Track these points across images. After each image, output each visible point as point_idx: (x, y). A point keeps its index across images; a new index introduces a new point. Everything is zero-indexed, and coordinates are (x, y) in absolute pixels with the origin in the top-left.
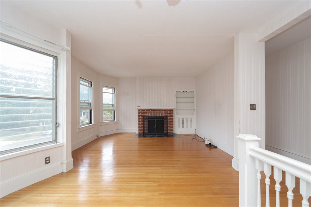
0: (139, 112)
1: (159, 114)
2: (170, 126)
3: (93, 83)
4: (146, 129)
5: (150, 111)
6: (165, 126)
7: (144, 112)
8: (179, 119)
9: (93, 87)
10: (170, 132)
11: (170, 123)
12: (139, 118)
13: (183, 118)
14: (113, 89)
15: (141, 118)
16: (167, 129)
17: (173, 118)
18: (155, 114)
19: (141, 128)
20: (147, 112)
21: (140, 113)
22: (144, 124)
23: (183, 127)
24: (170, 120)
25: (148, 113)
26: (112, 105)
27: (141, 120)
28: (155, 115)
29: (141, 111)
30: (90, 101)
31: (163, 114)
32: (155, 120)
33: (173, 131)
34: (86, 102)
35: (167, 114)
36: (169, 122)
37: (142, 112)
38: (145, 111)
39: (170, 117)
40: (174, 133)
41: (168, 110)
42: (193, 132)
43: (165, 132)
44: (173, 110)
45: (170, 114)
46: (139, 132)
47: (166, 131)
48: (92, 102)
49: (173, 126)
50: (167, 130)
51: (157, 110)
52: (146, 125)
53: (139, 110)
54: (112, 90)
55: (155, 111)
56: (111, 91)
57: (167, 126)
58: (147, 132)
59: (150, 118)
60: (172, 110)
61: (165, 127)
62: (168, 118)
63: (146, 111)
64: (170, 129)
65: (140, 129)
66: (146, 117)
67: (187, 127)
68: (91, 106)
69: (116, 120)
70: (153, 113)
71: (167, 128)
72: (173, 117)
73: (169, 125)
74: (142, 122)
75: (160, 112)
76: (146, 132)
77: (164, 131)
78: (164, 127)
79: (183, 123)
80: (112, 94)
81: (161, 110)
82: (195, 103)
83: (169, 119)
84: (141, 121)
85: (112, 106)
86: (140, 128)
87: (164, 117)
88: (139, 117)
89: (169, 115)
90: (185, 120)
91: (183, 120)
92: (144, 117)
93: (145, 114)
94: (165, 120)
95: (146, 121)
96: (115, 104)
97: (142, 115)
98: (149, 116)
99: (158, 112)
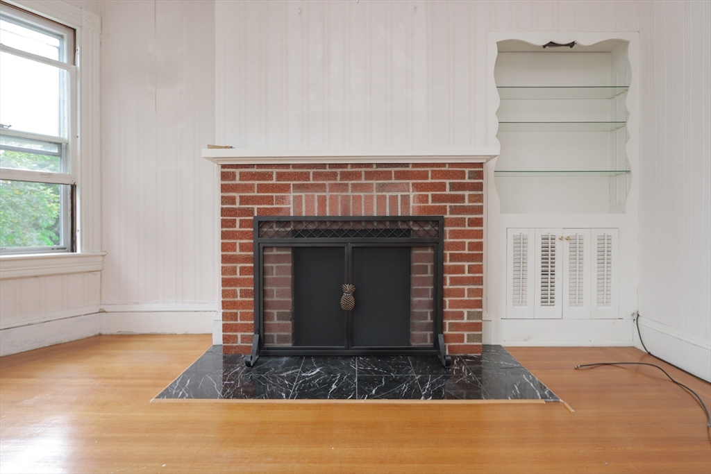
0: (224, 188)
1: (372, 204)
2: (461, 293)
4: (281, 317)
5: (306, 176)
6: (421, 293)
7: (261, 188)
8: (520, 242)
10: (461, 338)
11: (461, 270)
12: (224, 235)
13: (545, 233)
16: (439, 315)
17: (480, 234)
18: (346, 199)
19: (243, 305)
20: (285, 188)
21: (237, 195)
22: (260, 273)
23: (547, 298)
24: (462, 246)
25: (291, 195)
27: (243, 247)
28: (346, 208)
29: (243, 176)
31: (405, 199)
32: (348, 249)
33: (478, 327)
35: (435, 199)
36: (448, 263)
37: (250, 188)
38: (270, 176)
39: (460, 222)
40: (485, 341)
41: (446, 175)
42: (619, 336)
43: (421, 337)
44: (480, 175)
45: (462, 198)
46: (225, 339)
47: (427, 328)
49: (480, 292)
50: (438, 325)
51: (357, 176)
52: (277, 282)
53: (224, 176)
54: (56, 40)
57: (439, 294)
58: (289, 333)
59: (306, 233)
60: (477, 169)
61: (421, 301)
62: (441, 234)
63: (280, 176)
64: (460, 315)
65: (234, 317)
66: (283, 222)
67: (576, 297)
69: (79, 251)
70: (327, 194)
71: (438, 304)
72: (479, 222)
73: (454, 281)
74: (245, 260)
75: (382, 188)
76: (283, 339)
77: (416, 333)
78: (415, 299)
79: (544, 273)
81: (387, 175)
82: (633, 125)
83: (448, 240)
84: (238, 252)
85: (59, 155)
86: (234, 305)
87: (416, 220)
88: (224, 224)
89: (453, 210)
90: (562, 250)
91: (545, 249)
92: (261, 223)
93: (269, 200)
94: (422, 245)
95: (275, 252)
96: (74, 136)
97: (250, 212)
98: (298, 221)
99: (367, 188)
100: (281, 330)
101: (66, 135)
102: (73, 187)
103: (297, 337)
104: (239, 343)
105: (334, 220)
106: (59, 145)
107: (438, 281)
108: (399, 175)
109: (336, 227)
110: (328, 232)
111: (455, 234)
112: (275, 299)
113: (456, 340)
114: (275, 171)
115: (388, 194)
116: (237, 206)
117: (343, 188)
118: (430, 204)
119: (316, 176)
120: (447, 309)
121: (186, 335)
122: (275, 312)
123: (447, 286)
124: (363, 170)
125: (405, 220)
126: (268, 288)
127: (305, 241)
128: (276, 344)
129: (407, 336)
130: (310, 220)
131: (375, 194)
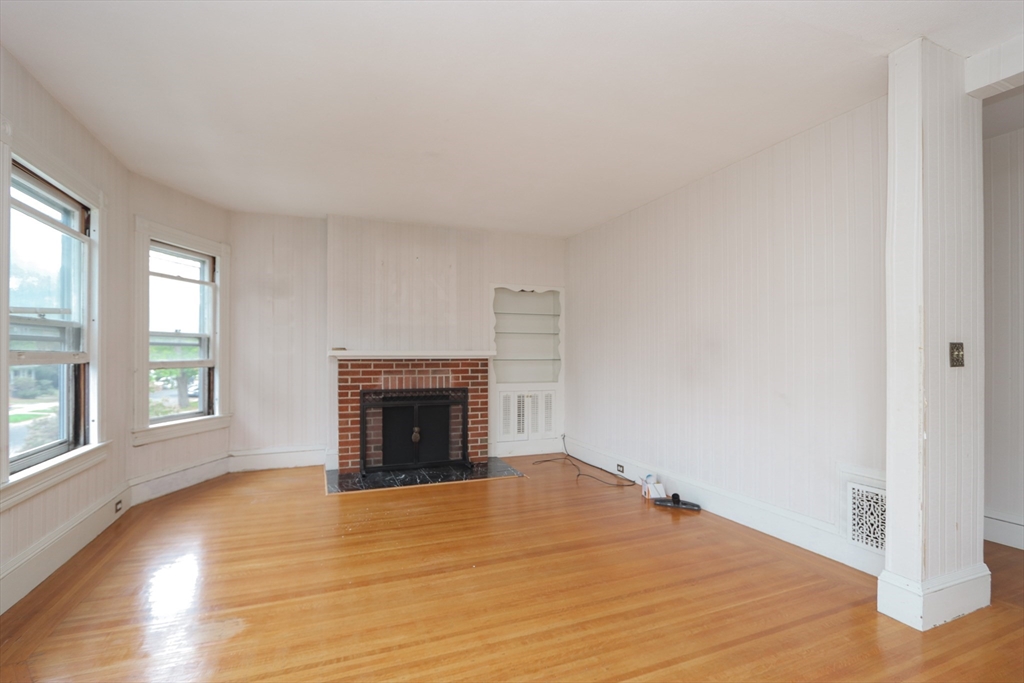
0: (340, 373)
1: (429, 381)
2: (477, 429)
3: (95, 215)
4: (376, 448)
5: (391, 366)
6: (455, 430)
7: (364, 373)
8: (507, 399)
9: (95, 234)
10: (477, 454)
11: (477, 416)
12: (340, 402)
13: (519, 394)
14: (203, 263)
15: (353, 401)
16: (465, 442)
17: (486, 397)
18: (414, 379)
19: (353, 443)
20: (379, 373)
21: (349, 378)
22: (363, 423)
23: (520, 430)
24: (477, 403)
25: (382, 377)
26: (197, 342)
27: (353, 408)
28: (414, 384)
29: (352, 366)
30: (75, 317)
31: (447, 378)
32: (416, 407)
33: (486, 447)
34: (49, 317)
35: (463, 378)
36: (470, 413)
37: (358, 373)
38: (369, 366)
39: (476, 391)
40: (489, 455)
41: (469, 365)
42: (554, 447)
43: (456, 454)
44: (486, 365)
45: (477, 378)
46: (341, 464)
47: (459, 449)
48: (90, 320)
49: (486, 428)
50: (465, 447)
51: (421, 366)
52: (373, 428)
53: (340, 366)
54: (198, 264)
55: (414, 366)
56: (192, 268)
57: (465, 430)
58: (381, 458)
59: (392, 398)
60: (485, 362)
61: (455, 435)
62: (466, 397)
63: (375, 366)
64: (476, 441)
65: (347, 450)
66: (378, 393)
67: (535, 428)
68: (84, 341)
69: (217, 413)
70: (404, 376)
71: (465, 436)
72: (486, 390)
73: (473, 423)
74: (354, 416)
75: (434, 372)
76: (377, 462)
77: (453, 452)
78: (452, 434)
79: (519, 415)
80: (198, 286)
81: (437, 365)
82: (562, 336)
83: (470, 400)
84: (350, 411)
85: (200, 345)
86: (347, 443)
87: (453, 390)
88: (340, 395)
89: (473, 384)
90: (528, 402)
91: (519, 402)
92: (364, 394)
93: (369, 380)
94: (457, 404)
95: (373, 410)
96: (214, 332)
97: (357, 387)
98: (387, 391)
99: (427, 372)
100: (376, 456)
101: (208, 331)
102: (211, 371)
103: (385, 461)
104: (350, 466)
105: (407, 391)
106: (200, 339)
107: (465, 423)
108: (444, 365)
109: (409, 395)
110: (404, 398)
111: (473, 397)
112: (373, 438)
113: (475, 454)
114: (373, 363)
115: (438, 376)
116: (349, 383)
117: (413, 372)
118: (461, 380)
119: (397, 366)
120: (470, 438)
122: (372, 446)
123: (470, 425)
124: (424, 362)
125: (447, 390)
126: (368, 432)
127: (391, 404)
128: (373, 465)
129: (448, 454)
130: (394, 391)
131: (431, 376)
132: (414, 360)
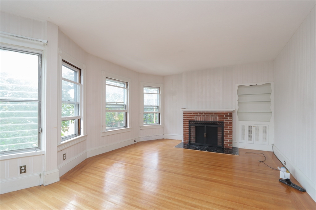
0: (184, 115)
1: (210, 119)
2: (228, 136)
3: (128, 83)
4: (193, 138)
5: (198, 114)
7: (190, 116)
8: (243, 127)
10: (228, 145)
11: (228, 132)
12: (184, 123)
13: (249, 125)
15: (187, 123)
16: (223, 140)
17: (232, 125)
19: (187, 135)
20: (194, 116)
21: (186, 117)
22: (190, 130)
23: (250, 139)
24: (228, 127)
25: (195, 117)
27: (187, 125)
28: (205, 119)
29: (187, 113)
30: (125, 103)
31: (216, 118)
32: (205, 127)
33: (232, 143)
34: (118, 104)
35: (222, 118)
36: (225, 130)
37: (188, 115)
38: (191, 114)
39: (227, 123)
40: (234, 146)
41: (224, 114)
43: (220, 144)
44: (232, 114)
45: (228, 118)
46: (184, 141)
47: (221, 142)
48: (127, 104)
49: (232, 136)
50: (223, 142)
51: (207, 114)
52: (193, 132)
53: (184, 113)
54: (157, 90)
55: (205, 114)
57: (223, 136)
58: (195, 141)
59: (197, 124)
61: (219, 137)
62: (223, 125)
63: (193, 114)
64: (228, 141)
65: (185, 137)
66: (194, 121)
67: (258, 139)
68: (126, 108)
69: (160, 124)
70: (202, 117)
71: (223, 138)
72: (231, 123)
73: (226, 134)
74: (187, 128)
75: (211, 116)
76: (194, 142)
78: (218, 137)
79: (249, 134)
80: (157, 95)
81: (213, 114)
82: (272, 102)
83: (225, 126)
84: (186, 126)
86: (185, 135)
87: (218, 122)
88: (184, 121)
89: (226, 120)
90: (254, 129)
91: (249, 129)
92: (190, 122)
93: (191, 118)
94: (220, 127)
95: (192, 127)
96: (160, 105)
97: (188, 120)
98: (196, 121)
99: (209, 116)
100: (193, 140)
101: (159, 105)
102: (160, 114)
103: (196, 142)
104: (186, 142)
105: (203, 121)
106: (158, 107)
107: (223, 134)
108: (215, 114)
109: (203, 123)
110: (201, 124)
111: (226, 125)
112: (192, 135)
113: (227, 145)
114: (192, 113)
115: (213, 117)
116: (186, 118)
117: (204, 116)
118: (221, 119)
119: (200, 114)
120: (225, 139)
121: (177, 140)
122: (192, 137)
123: (225, 135)
124: (208, 113)
125: (216, 122)
126: (191, 133)
127: (197, 125)
128: (192, 142)
129: (217, 144)
130: (198, 121)
131: (210, 117)
132: (205, 112)
